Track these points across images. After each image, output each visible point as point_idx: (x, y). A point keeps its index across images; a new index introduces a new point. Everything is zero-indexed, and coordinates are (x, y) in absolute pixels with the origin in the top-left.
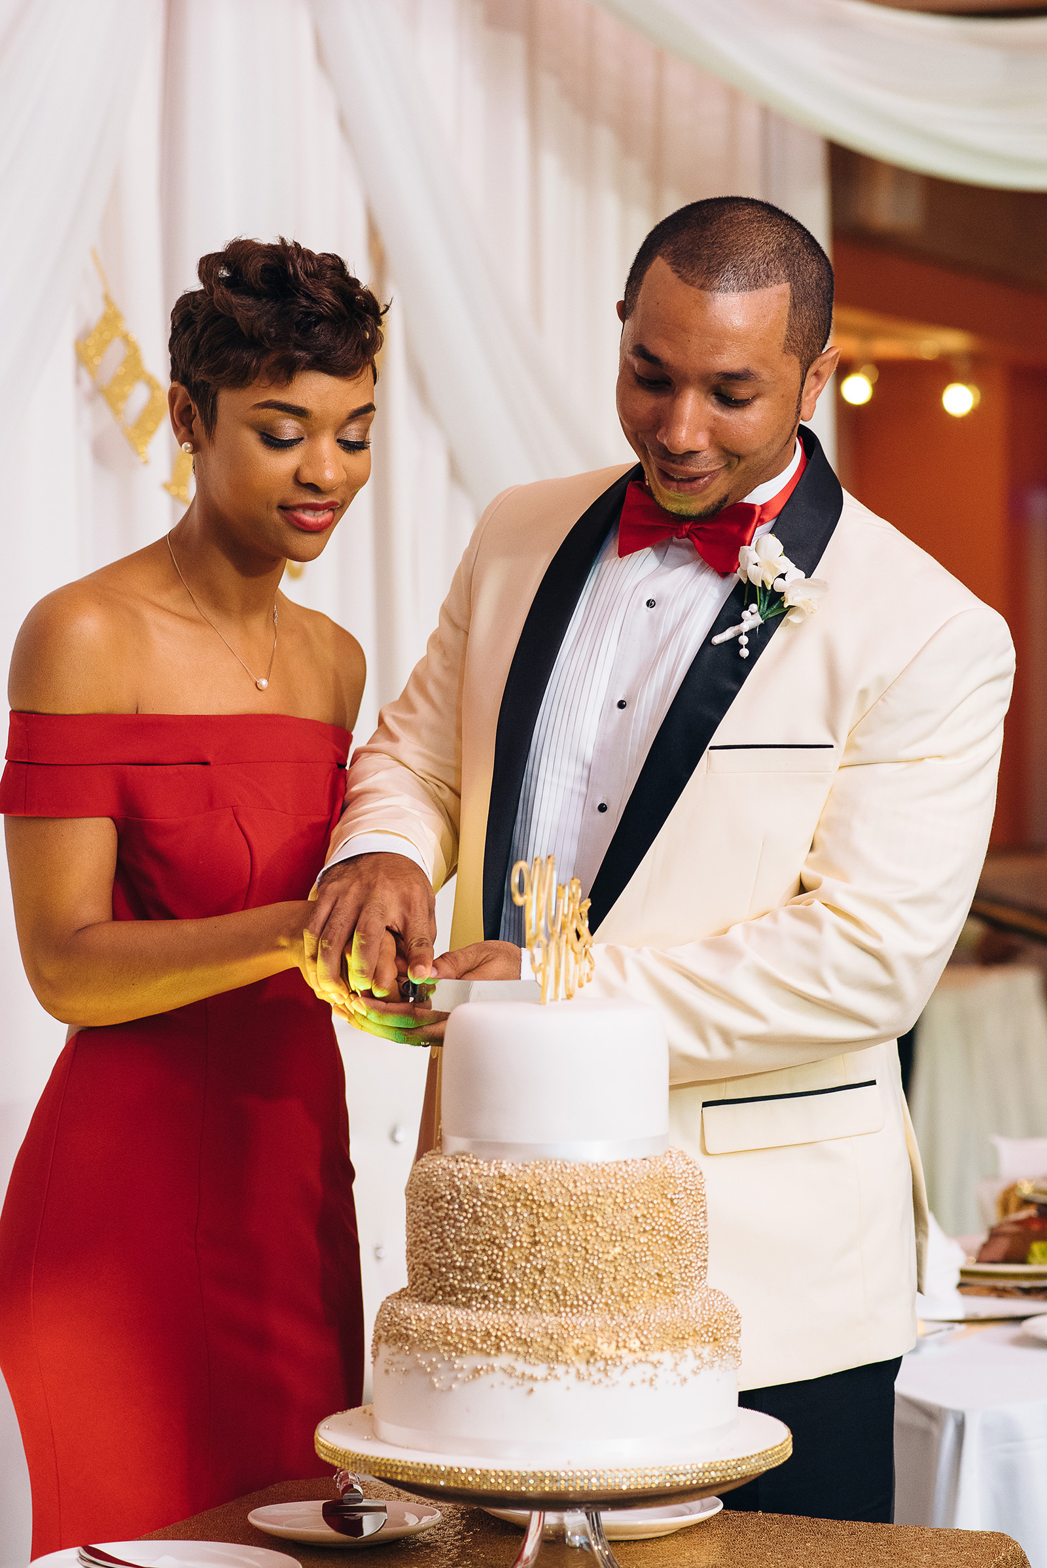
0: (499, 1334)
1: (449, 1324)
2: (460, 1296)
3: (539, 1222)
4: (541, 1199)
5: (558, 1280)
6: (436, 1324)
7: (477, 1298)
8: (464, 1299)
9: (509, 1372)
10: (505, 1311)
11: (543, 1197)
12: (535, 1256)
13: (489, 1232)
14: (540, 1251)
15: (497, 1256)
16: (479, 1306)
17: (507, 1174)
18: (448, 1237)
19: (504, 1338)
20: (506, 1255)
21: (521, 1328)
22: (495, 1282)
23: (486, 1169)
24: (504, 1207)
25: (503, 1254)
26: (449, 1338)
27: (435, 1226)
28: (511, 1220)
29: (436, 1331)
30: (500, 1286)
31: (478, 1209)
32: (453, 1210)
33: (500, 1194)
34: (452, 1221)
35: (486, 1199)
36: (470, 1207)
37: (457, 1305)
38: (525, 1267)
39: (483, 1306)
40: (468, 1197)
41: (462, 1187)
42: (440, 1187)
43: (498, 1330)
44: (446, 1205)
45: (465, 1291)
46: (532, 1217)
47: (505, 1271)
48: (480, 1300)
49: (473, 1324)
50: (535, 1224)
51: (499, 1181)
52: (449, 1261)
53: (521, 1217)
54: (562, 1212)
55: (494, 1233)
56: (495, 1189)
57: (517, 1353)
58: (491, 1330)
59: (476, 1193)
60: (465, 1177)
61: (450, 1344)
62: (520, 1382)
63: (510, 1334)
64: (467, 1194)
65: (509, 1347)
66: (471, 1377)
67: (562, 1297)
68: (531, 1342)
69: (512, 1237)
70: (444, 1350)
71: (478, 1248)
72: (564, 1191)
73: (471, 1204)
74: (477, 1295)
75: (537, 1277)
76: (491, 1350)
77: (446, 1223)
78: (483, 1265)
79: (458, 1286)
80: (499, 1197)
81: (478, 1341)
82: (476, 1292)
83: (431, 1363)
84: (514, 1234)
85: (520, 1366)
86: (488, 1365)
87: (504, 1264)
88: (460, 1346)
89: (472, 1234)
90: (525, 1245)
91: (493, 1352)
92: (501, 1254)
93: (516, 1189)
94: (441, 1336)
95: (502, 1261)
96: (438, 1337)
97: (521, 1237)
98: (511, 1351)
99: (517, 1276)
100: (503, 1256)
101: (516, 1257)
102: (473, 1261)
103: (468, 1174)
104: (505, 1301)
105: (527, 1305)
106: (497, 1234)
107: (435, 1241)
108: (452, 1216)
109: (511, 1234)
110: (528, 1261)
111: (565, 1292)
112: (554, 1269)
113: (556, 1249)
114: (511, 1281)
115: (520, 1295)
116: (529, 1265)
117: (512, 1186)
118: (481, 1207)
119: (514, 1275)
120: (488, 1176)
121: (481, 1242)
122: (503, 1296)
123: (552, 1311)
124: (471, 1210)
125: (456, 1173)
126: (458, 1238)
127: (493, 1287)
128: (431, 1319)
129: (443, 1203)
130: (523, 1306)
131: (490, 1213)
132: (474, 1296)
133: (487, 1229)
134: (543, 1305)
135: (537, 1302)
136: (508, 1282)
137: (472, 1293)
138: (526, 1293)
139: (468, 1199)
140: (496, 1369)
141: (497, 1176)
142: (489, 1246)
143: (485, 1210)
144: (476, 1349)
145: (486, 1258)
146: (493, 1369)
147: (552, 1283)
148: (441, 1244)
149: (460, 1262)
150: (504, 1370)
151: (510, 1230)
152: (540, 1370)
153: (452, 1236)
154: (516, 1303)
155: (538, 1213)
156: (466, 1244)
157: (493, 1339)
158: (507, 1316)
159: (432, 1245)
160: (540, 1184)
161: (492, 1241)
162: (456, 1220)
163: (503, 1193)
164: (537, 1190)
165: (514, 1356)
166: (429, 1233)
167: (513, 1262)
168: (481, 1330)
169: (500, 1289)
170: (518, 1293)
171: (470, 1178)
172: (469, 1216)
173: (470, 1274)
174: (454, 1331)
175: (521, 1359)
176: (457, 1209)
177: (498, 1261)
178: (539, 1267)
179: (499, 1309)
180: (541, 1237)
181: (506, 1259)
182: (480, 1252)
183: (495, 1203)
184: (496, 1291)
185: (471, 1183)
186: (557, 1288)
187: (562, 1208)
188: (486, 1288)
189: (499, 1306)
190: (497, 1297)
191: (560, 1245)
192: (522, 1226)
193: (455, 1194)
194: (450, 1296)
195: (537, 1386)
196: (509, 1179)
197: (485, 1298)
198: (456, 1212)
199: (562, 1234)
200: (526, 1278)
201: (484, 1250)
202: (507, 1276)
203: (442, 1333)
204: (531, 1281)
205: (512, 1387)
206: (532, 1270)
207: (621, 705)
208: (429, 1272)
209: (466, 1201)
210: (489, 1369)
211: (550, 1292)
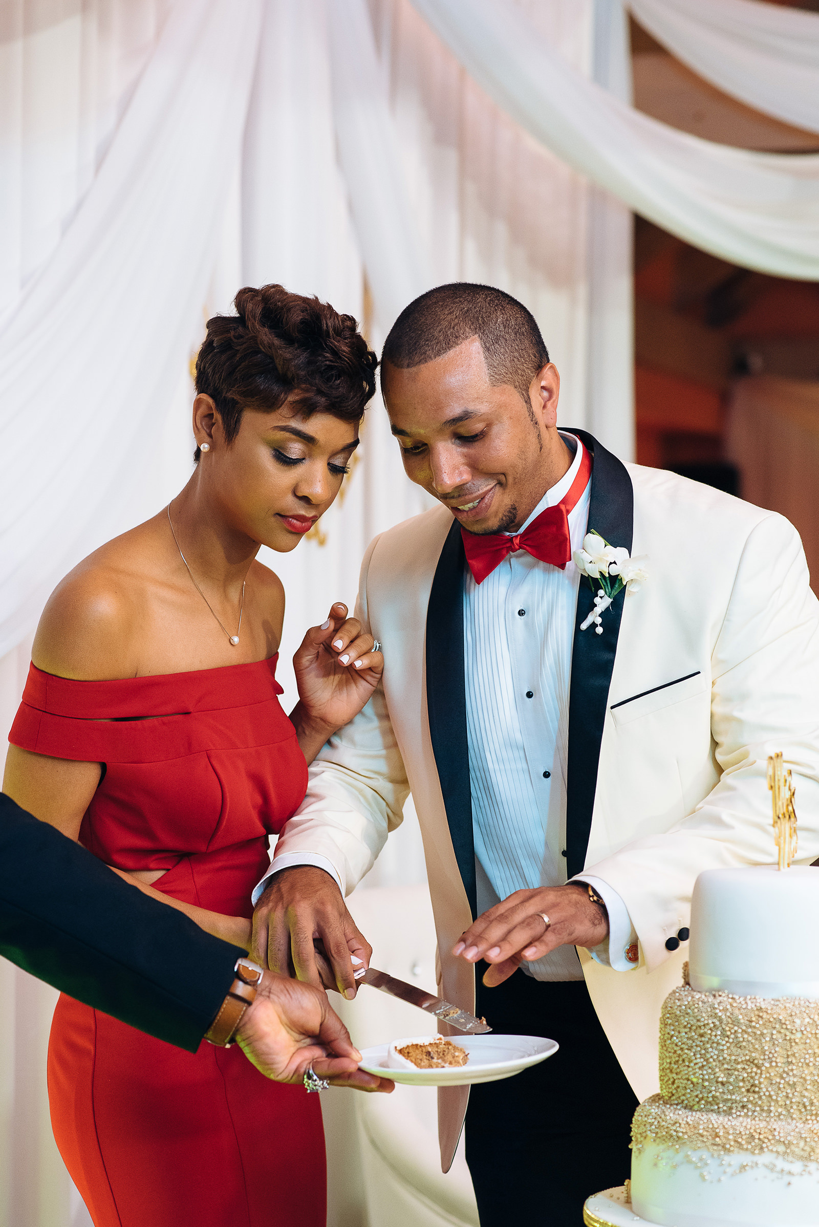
0: (761, 1137)
1: (716, 1128)
2: (721, 1105)
3: (791, 1046)
4: (793, 1028)
5: (806, 1094)
6: (704, 1128)
7: (737, 1107)
8: (725, 1108)
9: (771, 1168)
10: (761, 1118)
11: (794, 1026)
12: (788, 1074)
13: (749, 1054)
14: (792, 1070)
15: (756, 1074)
16: (738, 1113)
17: (763, 1007)
18: (711, 1057)
19: (766, 1141)
20: (764, 1072)
21: (779, 1132)
22: (753, 1095)
23: (743, 1002)
24: (762, 1034)
25: (761, 1072)
26: (717, 1139)
27: (699, 1049)
28: (768, 1044)
29: (705, 1133)
30: (758, 1098)
31: (739, 1035)
32: (716, 1036)
33: (758, 1023)
34: (715, 1045)
35: (746, 1027)
36: (731, 1033)
37: (718, 1112)
38: (780, 1083)
39: (742, 1114)
40: (730, 1025)
41: (723, 1017)
42: (702, 1017)
43: (760, 1133)
44: (709, 1032)
45: (726, 1101)
46: (785, 1042)
47: (762, 1086)
48: (739, 1109)
49: (738, 1128)
50: (788, 1048)
51: (757, 1013)
52: (712, 1077)
53: (776, 1042)
54: (810, 1038)
55: (753, 1055)
56: (754, 1019)
57: (777, 1152)
58: (754, 1134)
59: (736, 1022)
60: (725, 1010)
61: (719, 1145)
62: (780, 1176)
63: (770, 1137)
64: (729, 1023)
65: (770, 1148)
66: (738, 1171)
67: (808, 1108)
68: (789, 1144)
69: (769, 1058)
70: (713, 1149)
71: (739, 1066)
72: (811, 1021)
73: (733, 1031)
74: (737, 1105)
75: (789, 1091)
76: (755, 1150)
77: (709, 1046)
78: (743, 1080)
79: (720, 1098)
80: (757, 1026)
81: (743, 1142)
82: (736, 1102)
83: (701, 1159)
84: (771, 1056)
85: (780, 1164)
86: (752, 1162)
87: (762, 1080)
88: (728, 1146)
89: (734, 1055)
90: (779, 1065)
91: (757, 1152)
92: (759, 1071)
93: (772, 1020)
94: (710, 1138)
95: (760, 1077)
96: (707, 1138)
97: (776, 1058)
98: (772, 1151)
99: (772, 1090)
100: (761, 1074)
101: (772, 1074)
102: (734, 1077)
103: (729, 1007)
104: (762, 1110)
105: (780, 1114)
106: (756, 1056)
107: (698, 1060)
108: (716, 1040)
109: (768, 1056)
110: (782, 1078)
111: (812, 1104)
112: (803, 1085)
113: (805, 1069)
114: (767, 1094)
115: (774, 1106)
116: (782, 1081)
117: (768, 1017)
118: (741, 1033)
119: (770, 1089)
120: (746, 1008)
121: (742, 1061)
122: (760, 1106)
123: (801, 1119)
124: (732, 1036)
125: (716, 1006)
126: (721, 1058)
127: (751, 1098)
128: (698, 1123)
129: (706, 1030)
130: (777, 1114)
131: (750, 1038)
132: (734, 1105)
133: (747, 1052)
134: (793, 1113)
135: (789, 1111)
136: (764, 1095)
137: (732, 1103)
138: (780, 1103)
139: (729, 1027)
140: (760, 1165)
141: (755, 1009)
142: (749, 1065)
143: (746, 1036)
144: (743, 1149)
145: (745, 1075)
146: (757, 1164)
147: (801, 1096)
148: (705, 1063)
149: (722, 1078)
150: (766, 1166)
151: (767, 1053)
152: (797, 1167)
153: (715, 1057)
154: (771, 1111)
155: (790, 1039)
156: (728, 1063)
157: (757, 1141)
158: (764, 1123)
159: (696, 1064)
160: (791, 1016)
161: (752, 1061)
162: (718, 1044)
163: (761, 1022)
164: (789, 1020)
165: (775, 1155)
166: (692, 1054)
167: (769, 1079)
168: (746, 1134)
169: (757, 1100)
170: (773, 1104)
171: (730, 1010)
172: (731, 1040)
173: (731, 1088)
174: (721, 1134)
175: (781, 1158)
176: (719, 1035)
177: (757, 1077)
178: (791, 1083)
179: (756, 1116)
180: (793, 1058)
181: (764, 1076)
182: (741, 1070)
183: (755, 1030)
184: (754, 1102)
185: (732, 1014)
186: (805, 1100)
187: (810, 1036)
188: (745, 1100)
189: (756, 1114)
190: (755, 1107)
191: (808, 1065)
192: (777, 1049)
193: (718, 1023)
194: (712, 1105)
195: (794, 1180)
196: (765, 1011)
197: (743, 1107)
198: (718, 1037)
199: (810, 1057)
200: (780, 1092)
201: (744, 1069)
202: (764, 1090)
203: (710, 1135)
204: (784, 1094)
205: (773, 1180)
206: (786, 1086)
207: (529, 695)
208: (692, 1086)
209: (727, 1029)
210: (754, 1165)
211: (799, 1103)
